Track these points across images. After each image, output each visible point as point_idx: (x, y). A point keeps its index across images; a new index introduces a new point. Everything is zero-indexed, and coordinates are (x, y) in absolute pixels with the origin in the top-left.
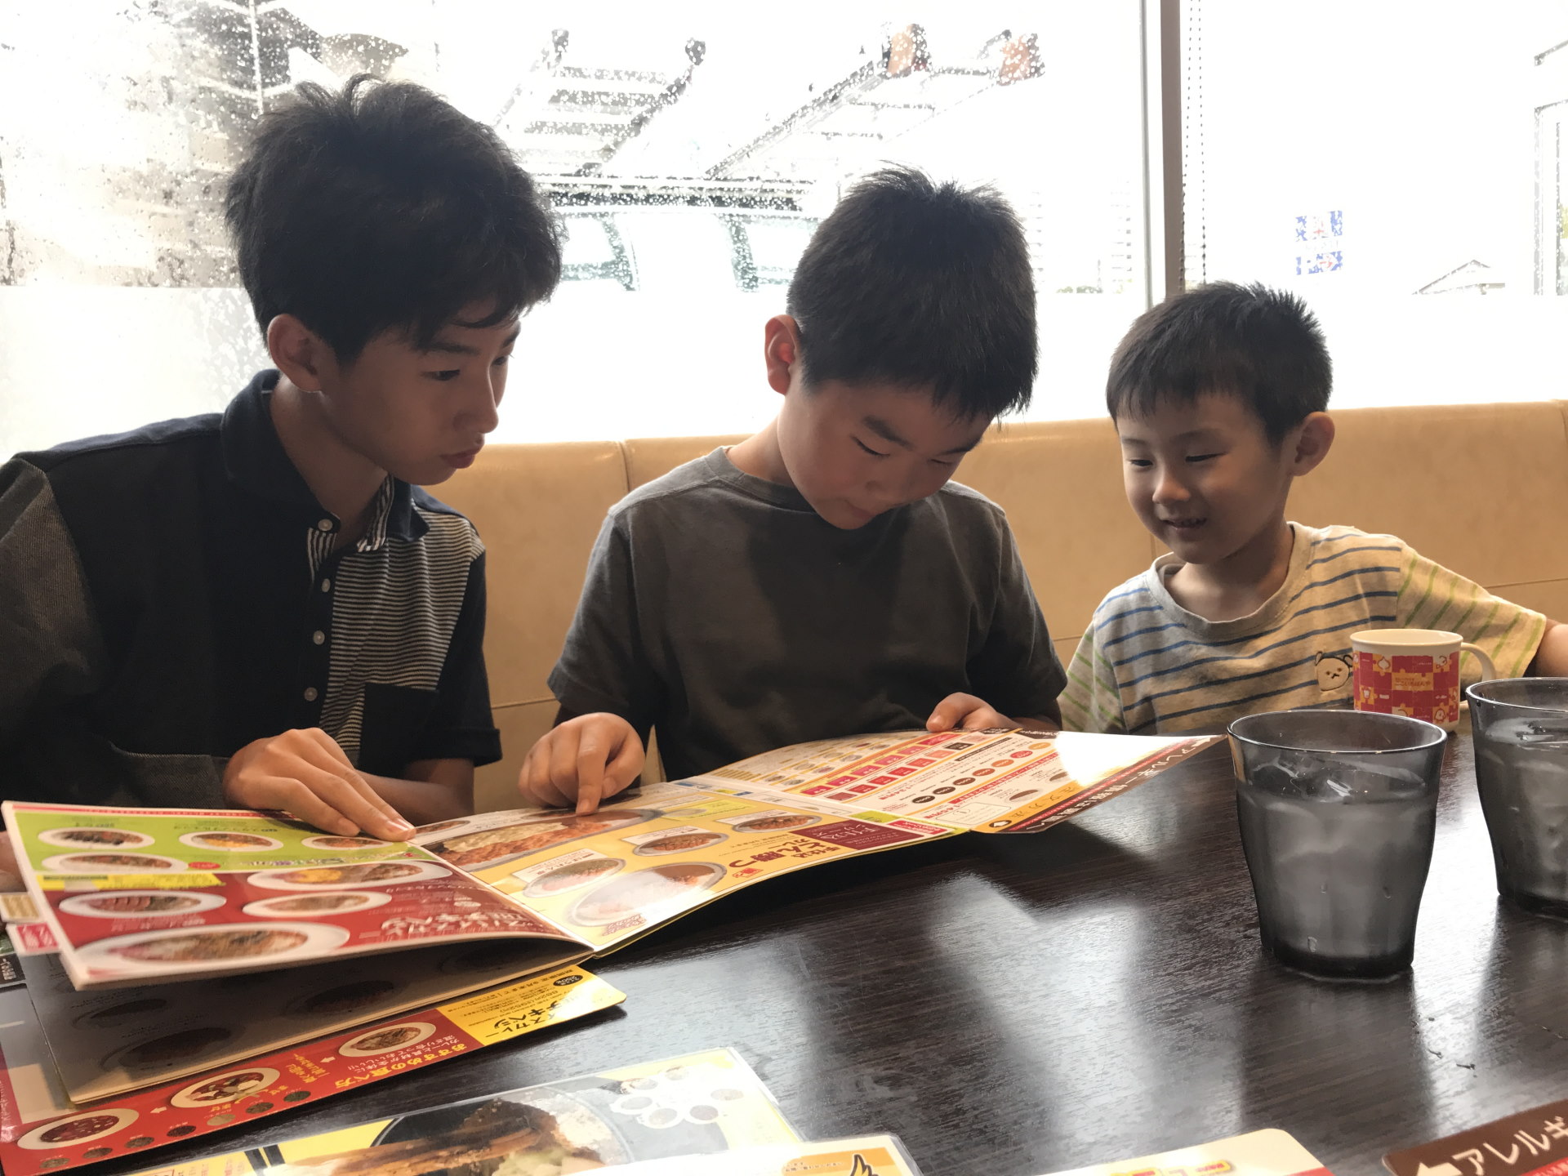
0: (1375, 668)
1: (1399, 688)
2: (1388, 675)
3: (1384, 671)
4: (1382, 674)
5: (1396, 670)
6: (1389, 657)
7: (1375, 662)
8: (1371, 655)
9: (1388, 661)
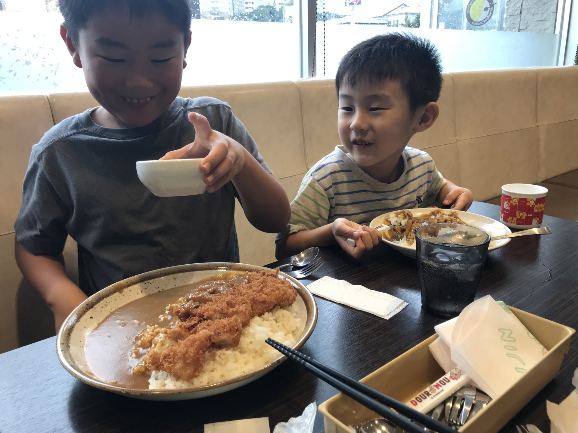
0: (528, 204)
1: (536, 211)
2: (533, 206)
3: (532, 205)
4: (531, 206)
5: (536, 204)
6: (535, 199)
7: (528, 202)
8: (527, 199)
9: (534, 201)
